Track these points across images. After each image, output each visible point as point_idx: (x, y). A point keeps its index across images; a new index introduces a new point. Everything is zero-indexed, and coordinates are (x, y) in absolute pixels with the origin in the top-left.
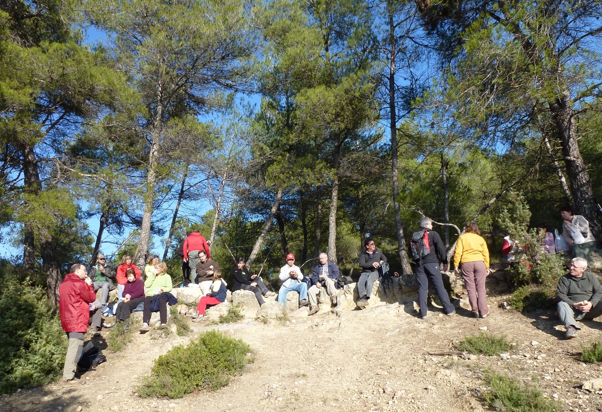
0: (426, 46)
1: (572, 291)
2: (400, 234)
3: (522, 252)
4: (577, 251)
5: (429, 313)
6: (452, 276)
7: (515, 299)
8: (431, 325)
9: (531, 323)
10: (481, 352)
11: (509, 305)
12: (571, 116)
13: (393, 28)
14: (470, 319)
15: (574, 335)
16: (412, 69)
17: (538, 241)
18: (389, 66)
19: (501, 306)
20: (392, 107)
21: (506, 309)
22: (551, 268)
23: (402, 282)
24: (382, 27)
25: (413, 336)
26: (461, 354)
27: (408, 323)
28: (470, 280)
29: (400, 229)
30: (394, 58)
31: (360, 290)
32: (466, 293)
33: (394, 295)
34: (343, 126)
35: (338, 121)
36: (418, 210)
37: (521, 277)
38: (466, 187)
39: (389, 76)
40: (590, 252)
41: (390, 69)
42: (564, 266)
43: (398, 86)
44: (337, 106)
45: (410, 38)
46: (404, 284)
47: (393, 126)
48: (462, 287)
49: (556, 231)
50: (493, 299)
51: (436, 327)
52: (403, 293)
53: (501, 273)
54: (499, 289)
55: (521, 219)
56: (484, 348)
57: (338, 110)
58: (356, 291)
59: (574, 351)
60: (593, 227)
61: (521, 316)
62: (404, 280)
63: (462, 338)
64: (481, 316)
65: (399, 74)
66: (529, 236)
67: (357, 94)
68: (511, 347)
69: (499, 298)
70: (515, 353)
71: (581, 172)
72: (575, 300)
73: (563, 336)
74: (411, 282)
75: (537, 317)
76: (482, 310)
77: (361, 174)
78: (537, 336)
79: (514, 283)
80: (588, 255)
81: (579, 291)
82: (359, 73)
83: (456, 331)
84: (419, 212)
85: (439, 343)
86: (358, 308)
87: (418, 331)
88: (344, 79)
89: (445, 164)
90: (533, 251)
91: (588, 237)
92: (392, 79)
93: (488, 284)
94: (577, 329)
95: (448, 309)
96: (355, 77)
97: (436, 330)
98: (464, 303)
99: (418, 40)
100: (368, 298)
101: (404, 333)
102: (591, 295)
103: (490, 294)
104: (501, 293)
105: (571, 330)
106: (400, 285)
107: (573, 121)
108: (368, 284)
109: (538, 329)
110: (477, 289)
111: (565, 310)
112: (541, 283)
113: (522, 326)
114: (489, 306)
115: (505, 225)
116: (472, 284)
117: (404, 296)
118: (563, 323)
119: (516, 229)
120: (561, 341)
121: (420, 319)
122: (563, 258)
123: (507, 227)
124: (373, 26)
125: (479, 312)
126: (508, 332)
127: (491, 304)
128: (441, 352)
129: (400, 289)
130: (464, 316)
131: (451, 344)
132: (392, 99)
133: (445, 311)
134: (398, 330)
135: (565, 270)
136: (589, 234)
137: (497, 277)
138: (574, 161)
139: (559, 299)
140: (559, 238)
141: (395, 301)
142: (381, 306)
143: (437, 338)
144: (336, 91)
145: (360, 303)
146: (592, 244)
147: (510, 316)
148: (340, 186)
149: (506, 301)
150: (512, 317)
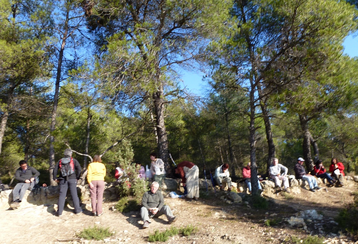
0: (89, 39)
1: (149, 201)
2: (52, 158)
3: (126, 177)
4: (156, 178)
5: (64, 212)
6: (83, 189)
7: (119, 204)
8: (64, 221)
9: (126, 219)
10: (93, 238)
11: (115, 208)
12: (163, 104)
13: (68, 19)
14: (91, 217)
15: (147, 227)
16: (76, 50)
17: (136, 171)
18: (61, 43)
19: (111, 209)
20: (59, 70)
21: (113, 210)
22: (141, 187)
23: (48, 191)
24: (60, 16)
25: (49, 229)
26: (80, 240)
27: (48, 220)
28: (93, 192)
29: (52, 154)
30: (65, 39)
31: (14, 196)
32: (90, 200)
33: (41, 200)
34: (17, 74)
35: (13, 70)
36: (66, 143)
37: (124, 191)
38: (103, 133)
39: (60, 50)
40: (162, 179)
41: (62, 46)
42: (148, 186)
43: (65, 59)
44: (14, 59)
45: (79, 30)
46: (49, 192)
47: (57, 84)
48: (88, 196)
49: (147, 166)
50: (107, 204)
51: (67, 222)
52: (47, 198)
53: (113, 188)
54: (111, 198)
55: (128, 157)
56: (95, 236)
57: (15, 61)
58: (11, 196)
59: (146, 236)
60: (166, 166)
61: (121, 215)
62: (49, 190)
63: (82, 229)
64: (97, 215)
65: (67, 51)
66: (131, 167)
67: (32, 55)
68: (112, 235)
69: (110, 204)
70: (113, 238)
71: (164, 135)
72: (150, 206)
73: (141, 227)
74: (54, 192)
75: (130, 216)
76: (98, 211)
77: (28, 112)
78: (128, 227)
79: (120, 195)
80: (161, 181)
81: (153, 201)
82: (35, 41)
83: (79, 225)
84: (67, 144)
85: (67, 233)
86: (11, 209)
87: (53, 225)
88: (23, 41)
89: (90, 116)
90: (133, 176)
91: (163, 171)
92: (61, 52)
93: (105, 195)
94: (149, 223)
95: (78, 211)
96: (32, 43)
97: (67, 224)
98: (88, 207)
99: (83, 33)
100: (20, 201)
101: (43, 227)
102: (158, 203)
103: (105, 201)
104: (112, 201)
105: (146, 223)
106: (46, 193)
107: (163, 106)
108: (22, 191)
109: (130, 223)
110: (97, 198)
111: (144, 211)
112: (135, 196)
113: (121, 221)
114: (103, 209)
115: (118, 159)
116: (95, 195)
117: (48, 201)
118: (142, 220)
119: (124, 162)
120: (140, 230)
121: (57, 217)
122: (148, 182)
123: (120, 161)
124: (53, 13)
125: (97, 212)
126: (112, 225)
127: (104, 207)
128: (66, 239)
129: (46, 196)
130: (87, 215)
131: (75, 233)
132: (60, 65)
133: (75, 212)
134: (40, 224)
135: (148, 188)
136: (163, 170)
137: (111, 191)
138: (161, 128)
139: (142, 206)
140: (148, 170)
141: (41, 204)
142: (30, 207)
143: (66, 229)
144: (15, 48)
145: (13, 205)
146: (164, 175)
147: (115, 215)
148: (9, 117)
149: (114, 205)
150: (116, 216)
